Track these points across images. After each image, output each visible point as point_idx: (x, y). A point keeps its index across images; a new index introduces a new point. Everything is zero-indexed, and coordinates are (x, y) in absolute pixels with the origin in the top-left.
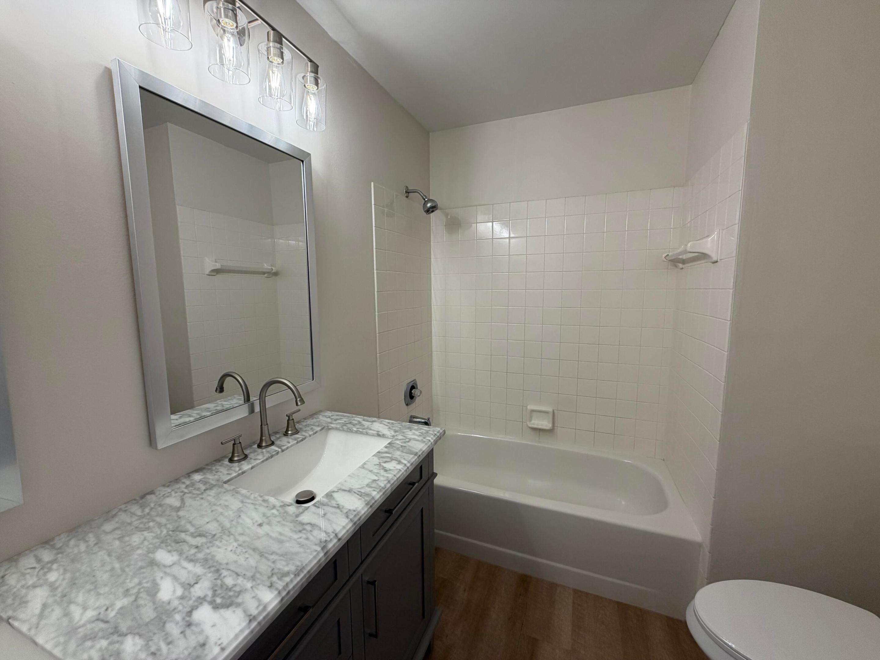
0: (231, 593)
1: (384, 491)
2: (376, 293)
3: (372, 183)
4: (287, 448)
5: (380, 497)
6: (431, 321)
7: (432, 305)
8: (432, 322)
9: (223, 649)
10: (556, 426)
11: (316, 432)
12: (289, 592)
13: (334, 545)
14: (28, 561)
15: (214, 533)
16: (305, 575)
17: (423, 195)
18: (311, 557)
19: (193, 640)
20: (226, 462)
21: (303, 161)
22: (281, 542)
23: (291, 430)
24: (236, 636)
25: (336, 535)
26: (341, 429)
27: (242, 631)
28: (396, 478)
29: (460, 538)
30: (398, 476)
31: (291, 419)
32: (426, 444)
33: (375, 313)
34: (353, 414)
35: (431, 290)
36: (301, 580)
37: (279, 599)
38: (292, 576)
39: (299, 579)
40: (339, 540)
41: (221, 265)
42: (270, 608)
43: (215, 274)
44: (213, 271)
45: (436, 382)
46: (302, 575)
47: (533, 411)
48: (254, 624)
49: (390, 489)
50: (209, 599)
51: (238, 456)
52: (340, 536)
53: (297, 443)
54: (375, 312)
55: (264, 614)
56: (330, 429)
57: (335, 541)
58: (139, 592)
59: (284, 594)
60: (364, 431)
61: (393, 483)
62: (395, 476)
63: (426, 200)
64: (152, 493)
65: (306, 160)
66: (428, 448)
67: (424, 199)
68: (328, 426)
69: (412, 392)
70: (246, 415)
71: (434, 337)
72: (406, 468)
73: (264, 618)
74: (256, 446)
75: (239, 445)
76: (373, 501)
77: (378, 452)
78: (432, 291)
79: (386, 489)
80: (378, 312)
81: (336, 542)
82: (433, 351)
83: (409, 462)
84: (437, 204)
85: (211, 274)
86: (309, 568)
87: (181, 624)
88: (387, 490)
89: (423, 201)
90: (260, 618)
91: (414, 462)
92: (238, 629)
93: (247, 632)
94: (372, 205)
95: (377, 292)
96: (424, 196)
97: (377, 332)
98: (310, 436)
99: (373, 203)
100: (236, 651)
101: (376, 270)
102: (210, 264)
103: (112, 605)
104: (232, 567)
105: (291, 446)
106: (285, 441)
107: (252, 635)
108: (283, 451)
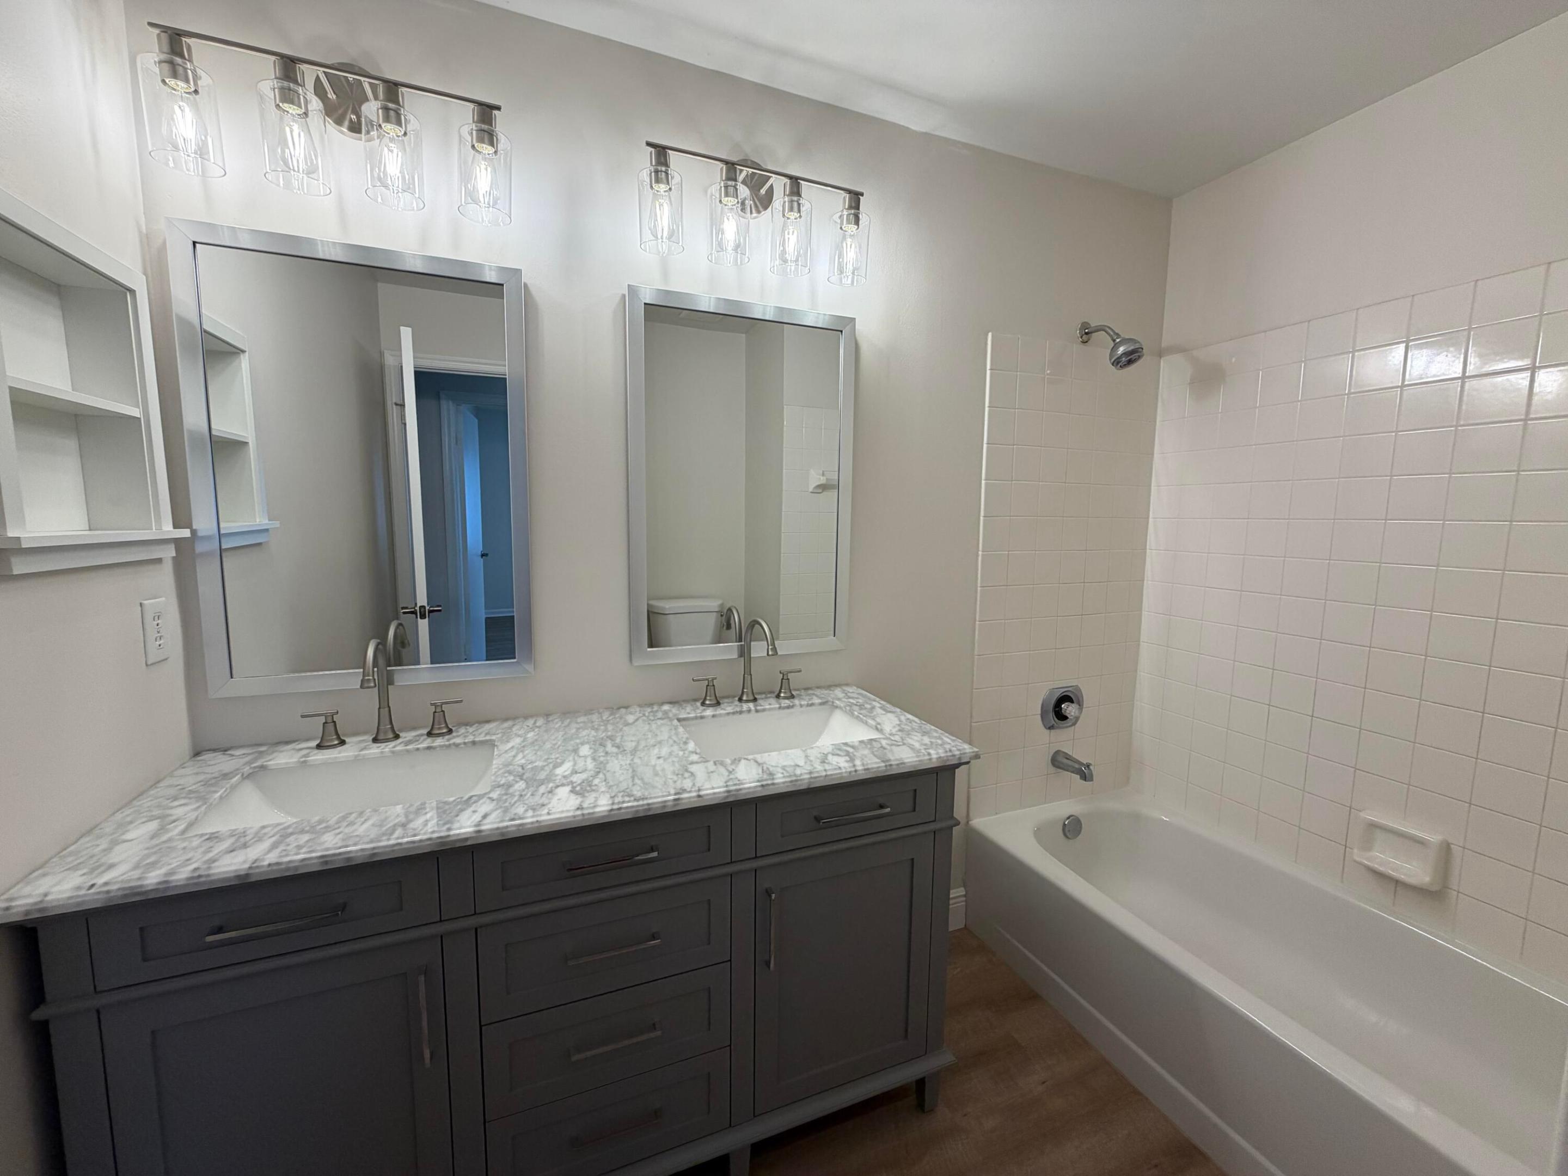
0: (588, 788)
1: (794, 778)
2: (982, 518)
3: (990, 334)
4: (764, 710)
5: (784, 783)
6: (1143, 580)
7: (1148, 547)
8: (1145, 582)
9: (549, 814)
10: (1455, 888)
11: (812, 705)
12: (620, 809)
13: (690, 798)
14: (530, 722)
15: (626, 749)
16: (643, 805)
17: (1112, 333)
18: (660, 794)
19: (544, 800)
20: (699, 704)
21: (842, 331)
22: (656, 774)
23: (785, 693)
24: (562, 812)
25: (699, 790)
26: (844, 709)
27: (568, 811)
28: (824, 774)
29: (1066, 987)
30: (829, 773)
31: (785, 677)
32: (918, 756)
33: (978, 553)
34: (878, 697)
35: (1148, 518)
36: (638, 806)
37: (609, 808)
38: (632, 799)
39: (635, 804)
40: (699, 796)
41: (827, 479)
42: (598, 809)
43: (820, 491)
44: (818, 486)
45: (1143, 704)
46: (641, 803)
47: (1373, 826)
48: (579, 812)
49: (806, 781)
50: (575, 785)
51: (710, 700)
52: (702, 793)
53: (780, 708)
54: (978, 551)
55: (591, 811)
56: (837, 707)
57: (694, 794)
58: (551, 763)
59: (616, 807)
60: (864, 718)
61: (815, 778)
62: (825, 770)
63: (1118, 340)
64: (626, 707)
65: (847, 328)
66: (917, 763)
67: (1114, 341)
68: (833, 702)
69: (1063, 706)
70: (734, 657)
71: (1144, 613)
72: (853, 769)
73: (589, 814)
74: (737, 699)
75: (712, 687)
76: (769, 782)
77: (843, 743)
78: (1151, 520)
79: (799, 778)
80: (983, 552)
81: (693, 797)
82: (1141, 640)
83: (863, 765)
84: (1141, 345)
85: (815, 491)
86: (650, 801)
87: (548, 789)
88: (801, 780)
89: (1112, 344)
90: (586, 812)
91: (873, 768)
92: (568, 808)
93: (571, 814)
94: (986, 371)
95: (984, 517)
96: (1114, 336)
97: (979, 585)
98: (801, 706)
99: (988, 367)
100: (554, 822)
101: (986, 480)
102: (816, 478)
103: (535, 762)
104: (608, 775)
105: (770, 709)
106: (769, 704)
107: (572, 819)
108: (757, 711)
